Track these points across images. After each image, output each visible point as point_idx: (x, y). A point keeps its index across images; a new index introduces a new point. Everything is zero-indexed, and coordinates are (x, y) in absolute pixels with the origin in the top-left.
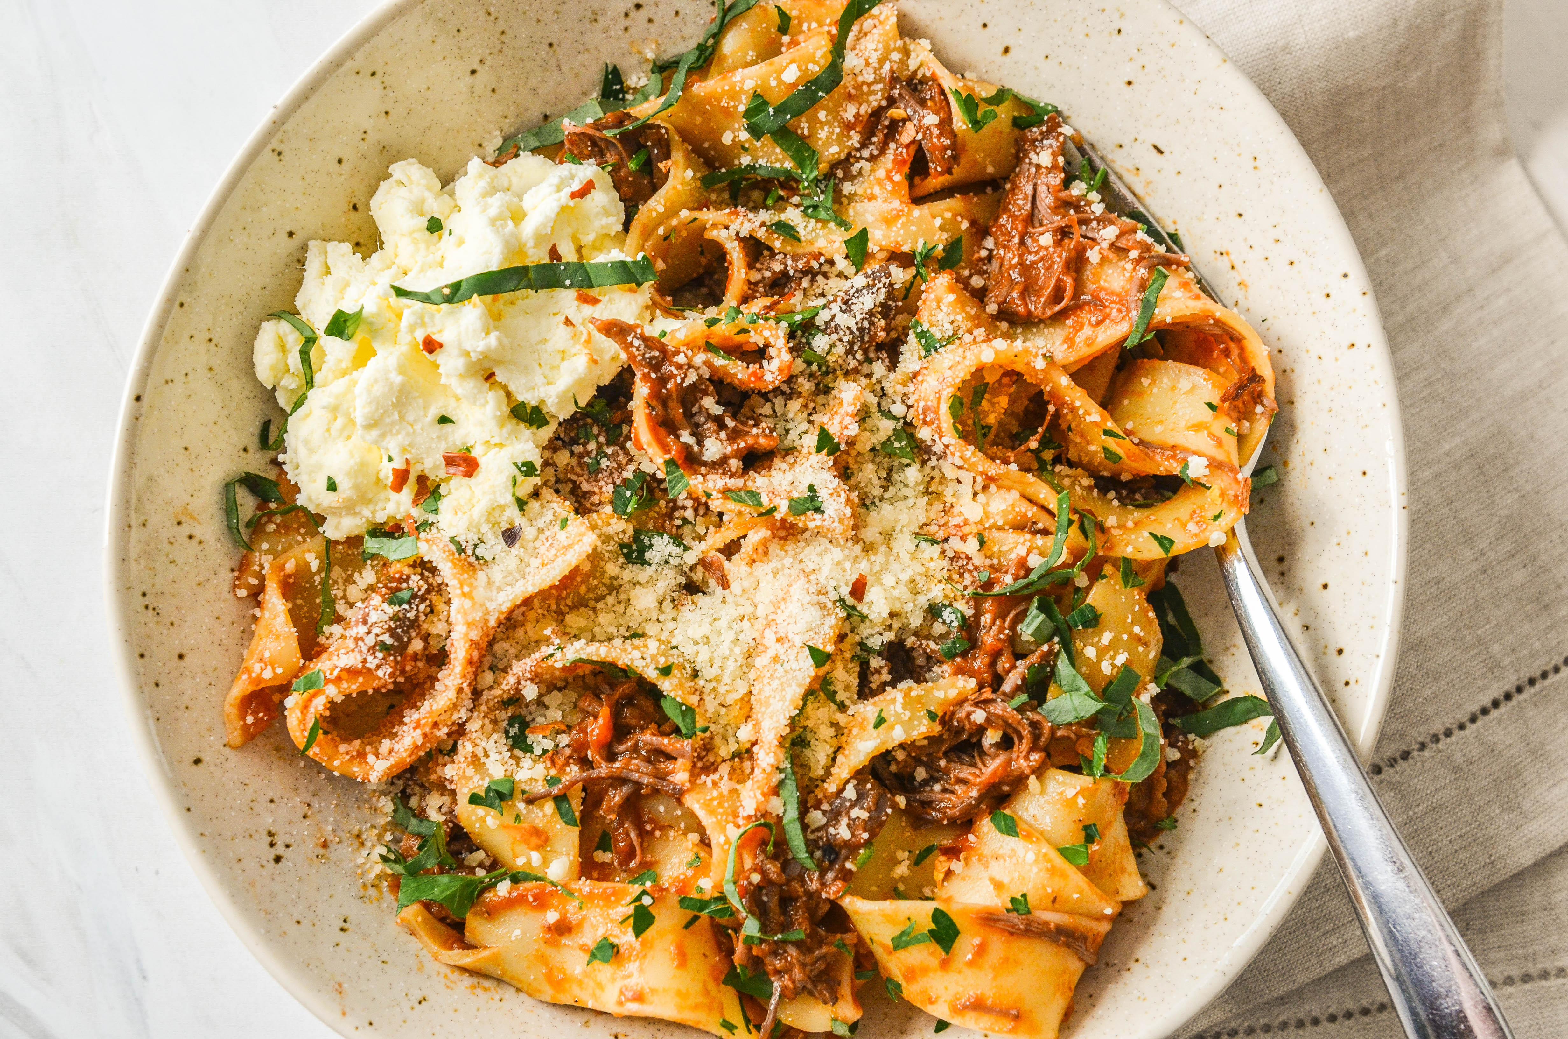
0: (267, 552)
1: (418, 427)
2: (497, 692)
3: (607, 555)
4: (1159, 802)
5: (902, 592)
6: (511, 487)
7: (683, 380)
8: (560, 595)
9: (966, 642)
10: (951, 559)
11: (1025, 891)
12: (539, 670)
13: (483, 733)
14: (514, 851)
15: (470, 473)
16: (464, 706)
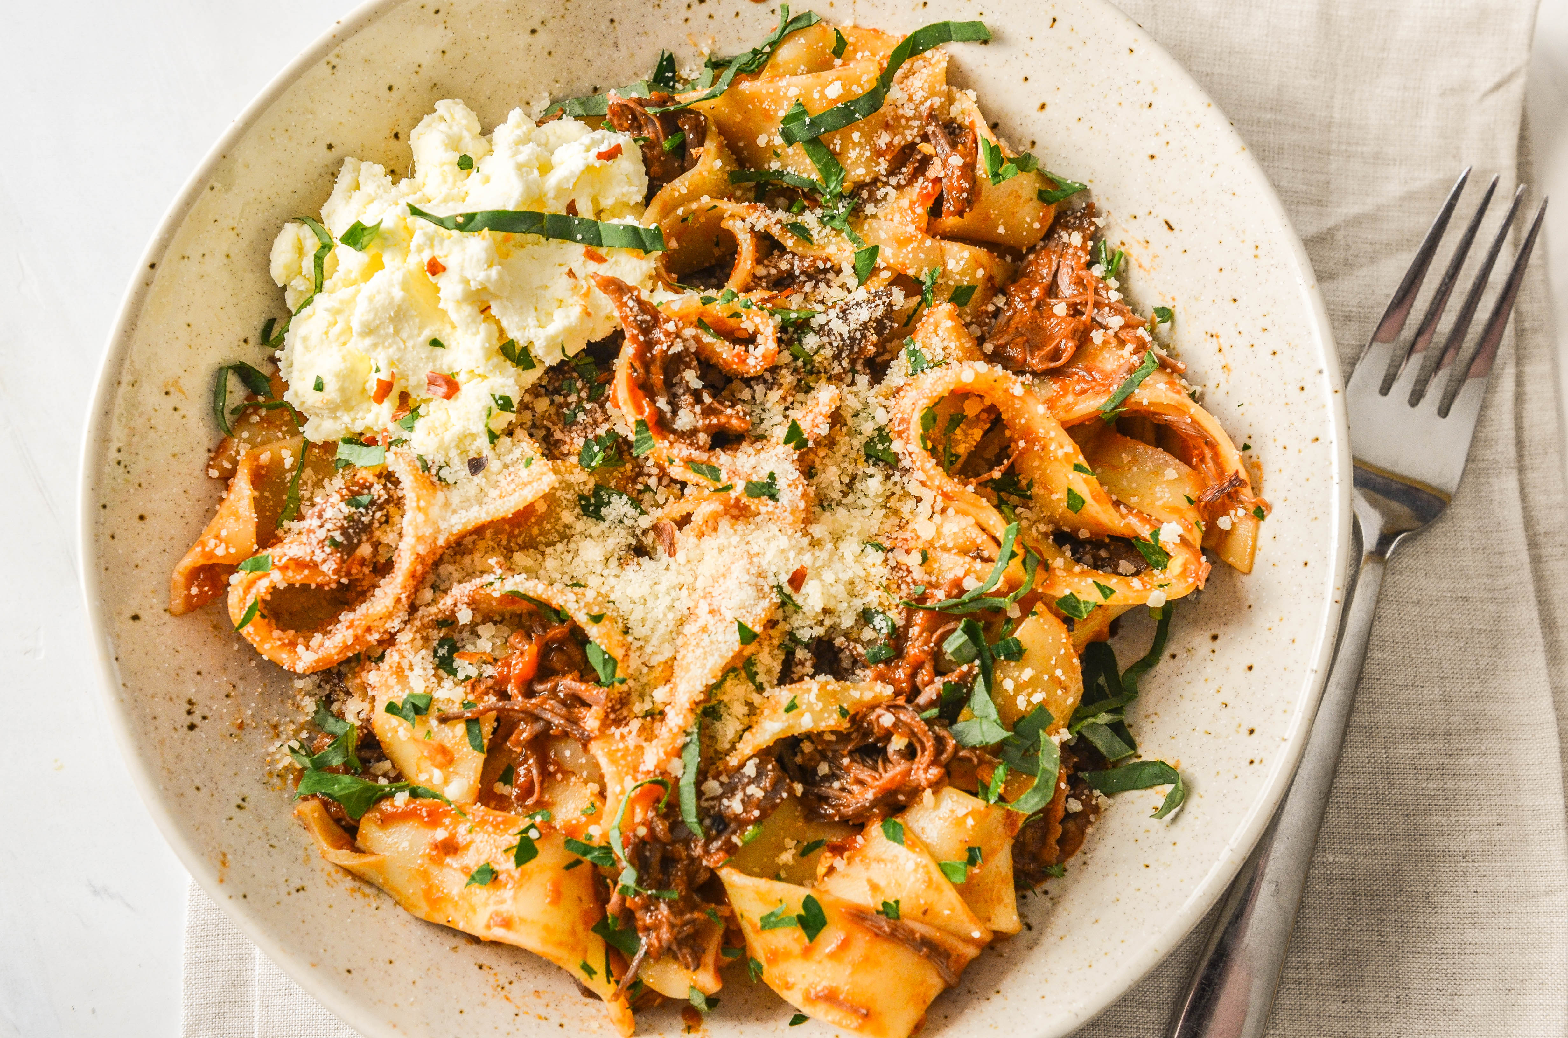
0: (246, 441)
1: (410, 344)
2: (433, 610)
3: (565, 502)
4: (1051, 848)
5: (840, 590)
6: (485, 417)
7: (669, 347)
8: (512, 532)
9: (891, 650)
10: (893, 568)
11: (899, 897)
12: (477, 597)
13: (412, 647)
14: (419, 766)
15: (449, 396)
16: (399, 616)
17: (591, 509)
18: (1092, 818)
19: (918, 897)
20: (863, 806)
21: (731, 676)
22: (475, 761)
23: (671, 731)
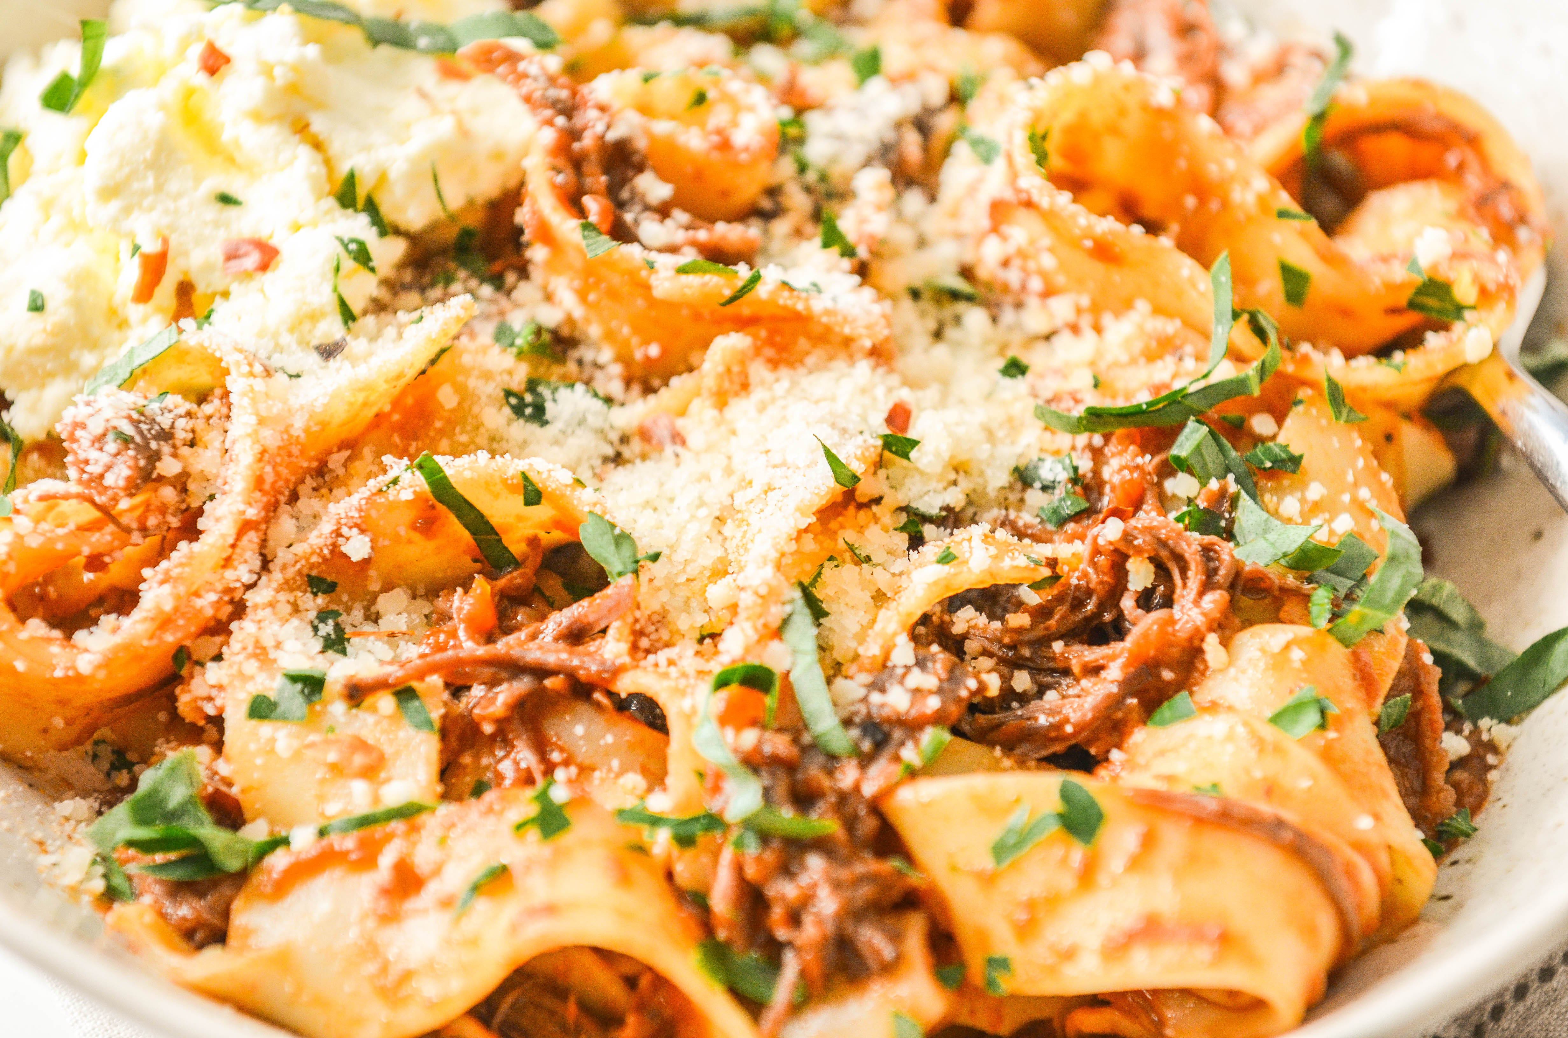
1: (184, 203)
2: (300, 549)
3: (484, 399)
4: (1440, 790)
5: (972, 435)
6: (330, 274)
9: (1081, 500)
10: (1048, 402)
11: (1214, 778)
12: (374, 513)
13: (275, 614)
14: (321, 798)
15: (264, 267)
16: (246, 562)
17: (528, 411)
18: (1491, 759)
19: (1247, 771)
20: (1109, 696)
21: (828, 566)
22: (423, 749)
23: (756, 593)
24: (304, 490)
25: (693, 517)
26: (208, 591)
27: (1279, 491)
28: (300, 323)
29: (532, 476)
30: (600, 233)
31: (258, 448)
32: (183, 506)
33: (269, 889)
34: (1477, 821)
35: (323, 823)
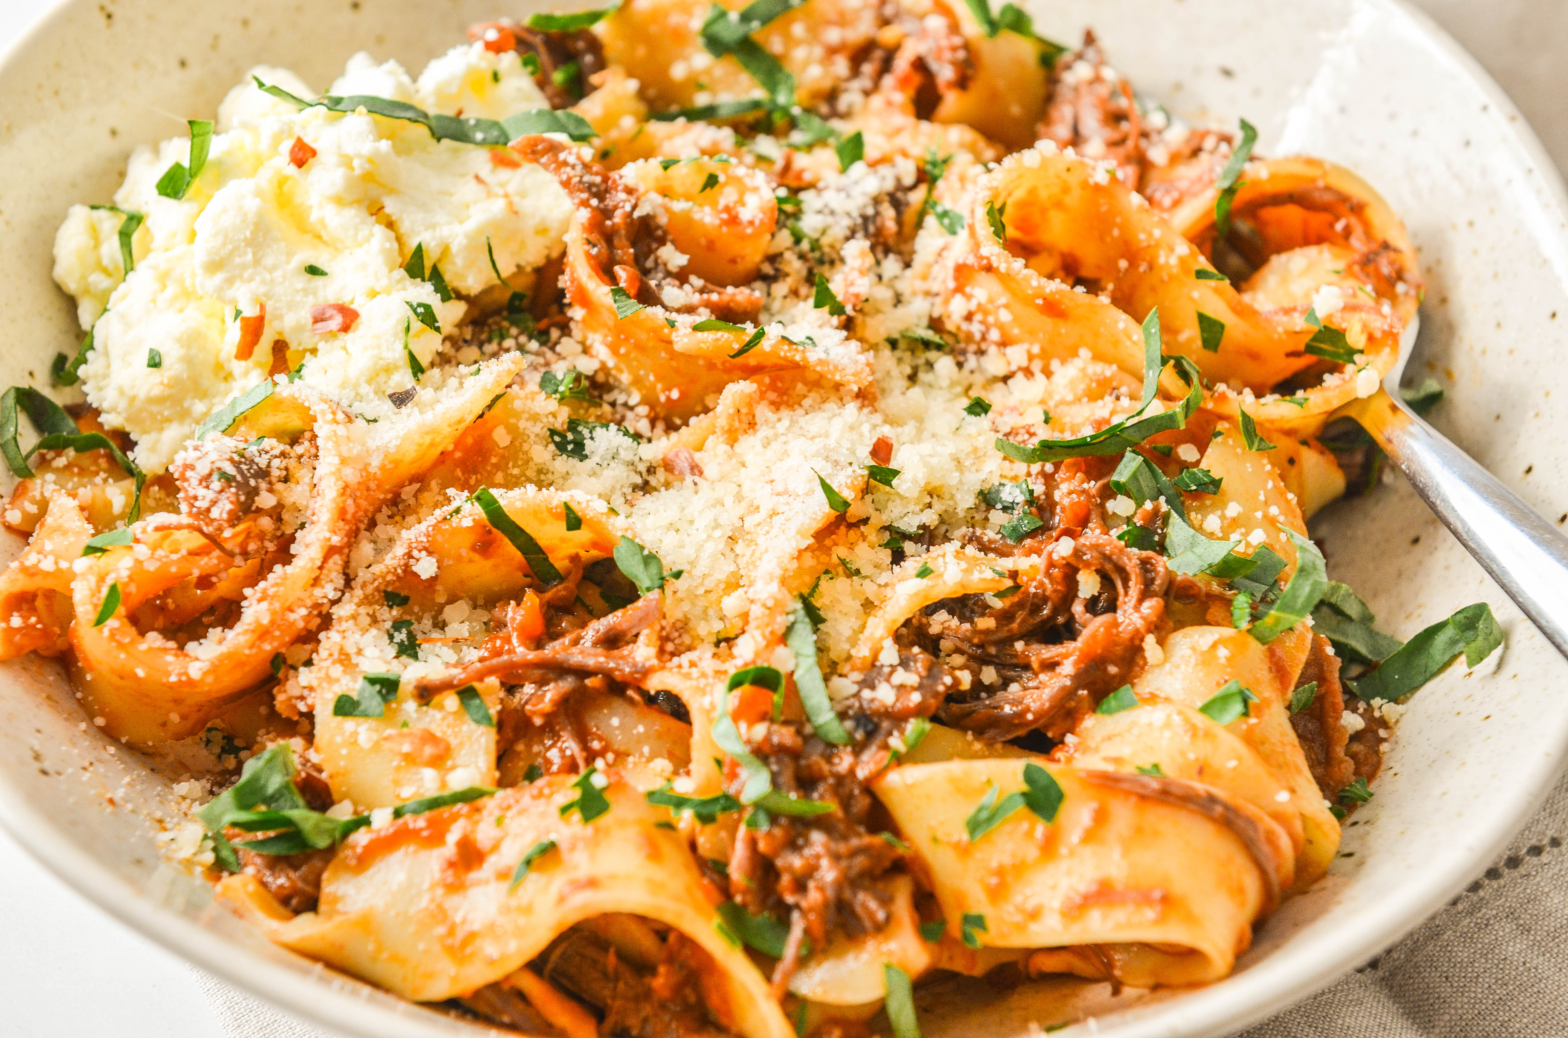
0: (53, 482)
1: (278, 274)
2: (377, 569)
3: (532, 437)
4: (1342, 762)
5: (943, 464)
6: (402, 335)
7: (634, 207)
9: (1036, 519)
10: (1007, 435)
11: (1155, 760)
12: (439, 538)
13: (356, 625)
14: (397, 783)
15: (346, 328)
16: (331, 581)
17: (570, 447)
18: (1382, 733)
19: (1183, 754)
20: (1064, 688)
21: (824, 579)
22: (483, 740)
23: (764, 605)
24: (381, 517)
25: (709, 537)
26: (299, 607)
27: (1203, 510)
28: (377, 375)
29: (573, 505)
30: (629, 297)
31: (341, 484)
32: (279, 533)
33: (353, 862)
34: (1372, 787)
35: (398, 804)
